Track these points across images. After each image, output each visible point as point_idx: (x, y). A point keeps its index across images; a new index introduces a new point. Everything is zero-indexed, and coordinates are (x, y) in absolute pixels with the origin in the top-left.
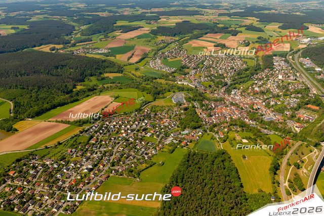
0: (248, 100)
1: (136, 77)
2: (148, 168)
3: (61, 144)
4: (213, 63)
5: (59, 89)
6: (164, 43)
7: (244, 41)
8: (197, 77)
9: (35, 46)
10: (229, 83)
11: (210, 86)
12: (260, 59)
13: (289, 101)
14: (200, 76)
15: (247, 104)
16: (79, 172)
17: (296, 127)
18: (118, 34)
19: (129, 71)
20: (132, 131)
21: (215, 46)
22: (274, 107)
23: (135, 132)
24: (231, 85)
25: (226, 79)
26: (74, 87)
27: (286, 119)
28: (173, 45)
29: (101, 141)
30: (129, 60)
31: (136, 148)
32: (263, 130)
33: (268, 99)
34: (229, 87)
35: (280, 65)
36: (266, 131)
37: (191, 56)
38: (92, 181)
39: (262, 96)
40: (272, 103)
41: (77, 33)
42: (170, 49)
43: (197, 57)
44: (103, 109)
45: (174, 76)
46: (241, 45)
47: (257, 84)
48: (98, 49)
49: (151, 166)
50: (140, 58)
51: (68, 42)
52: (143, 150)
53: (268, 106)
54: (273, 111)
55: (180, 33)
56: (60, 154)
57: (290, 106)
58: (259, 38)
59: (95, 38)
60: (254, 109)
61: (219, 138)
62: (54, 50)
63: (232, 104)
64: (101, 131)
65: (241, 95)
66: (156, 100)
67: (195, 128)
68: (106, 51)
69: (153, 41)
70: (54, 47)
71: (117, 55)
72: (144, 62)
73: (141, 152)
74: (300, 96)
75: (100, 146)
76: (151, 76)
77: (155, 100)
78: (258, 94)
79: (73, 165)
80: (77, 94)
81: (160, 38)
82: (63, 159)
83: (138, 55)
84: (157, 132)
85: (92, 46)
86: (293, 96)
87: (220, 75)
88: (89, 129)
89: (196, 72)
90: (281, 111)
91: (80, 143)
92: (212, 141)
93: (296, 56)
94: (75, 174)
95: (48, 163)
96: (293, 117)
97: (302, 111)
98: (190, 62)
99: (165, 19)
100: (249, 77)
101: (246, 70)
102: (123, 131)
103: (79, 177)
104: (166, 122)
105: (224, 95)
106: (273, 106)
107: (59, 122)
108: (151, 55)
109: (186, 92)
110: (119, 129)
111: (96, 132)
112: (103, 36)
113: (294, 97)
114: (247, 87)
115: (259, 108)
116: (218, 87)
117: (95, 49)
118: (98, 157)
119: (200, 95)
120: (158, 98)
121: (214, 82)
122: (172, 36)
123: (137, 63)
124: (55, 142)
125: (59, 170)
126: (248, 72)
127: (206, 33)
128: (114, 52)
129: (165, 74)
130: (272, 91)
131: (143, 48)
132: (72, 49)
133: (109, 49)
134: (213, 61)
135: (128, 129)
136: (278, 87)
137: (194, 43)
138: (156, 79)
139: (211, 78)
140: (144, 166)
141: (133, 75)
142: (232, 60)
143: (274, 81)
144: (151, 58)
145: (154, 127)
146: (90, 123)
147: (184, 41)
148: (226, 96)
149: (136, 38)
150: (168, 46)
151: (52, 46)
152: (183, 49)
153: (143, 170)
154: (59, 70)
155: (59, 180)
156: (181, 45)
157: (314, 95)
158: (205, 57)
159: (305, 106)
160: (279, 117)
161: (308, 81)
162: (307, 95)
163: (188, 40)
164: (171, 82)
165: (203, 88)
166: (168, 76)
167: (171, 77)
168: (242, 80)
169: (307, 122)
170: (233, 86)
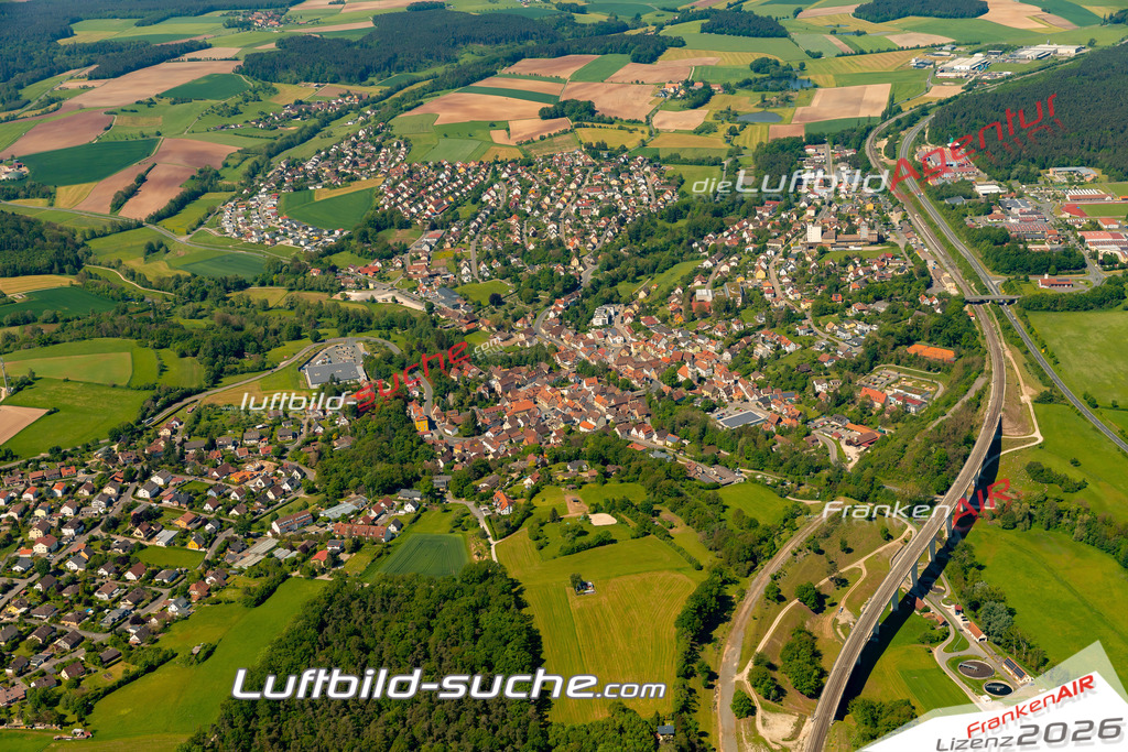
0: (661, 349)
1: (147, 284)
4: (524, 193)
6: (309, 113)
7: (686, 83)
8: (442, 262)
10: (587, 277)
11: (497, 300)
13: (833, 333)
14: (458, 260)
15: (655, 364)
17: (849, 443)
18: (73, 85)
19: (113, 258)
21: (546, 115)
22: (769, 369)
24: (596, 286)
25: (575, 262)
27: (812, 413)
28: (349, 124)
30: (118, 205)
31: (90, 604)
32: (701, 467)
33: (746, 334)
34: (586, 295)
36: (715, 470)
37: (423, 169)
39: (721, 324)
40: (761, 350)
42: (328, 142)
45: (334, 269)
46: (668, 101)
47: (709, 272)
50: (174, 193)
53: (742, 365)
54: (759, 386)
57: (834, 356)
58: (757, 67)
60: (679, 385)
63: (584, 370)
65: (635, 329)
66: (225, 380)
67: (392, 488)
69: (251, 112)
71: (61, 190)
72: (193, 212)
74: (881, 307)
76: (231, 274)
77: (216, 380)
78: (705, 315)
81: (290, 93)
83: (168, 182)
84: (206, 522)
86: (853, 311)
87: (550, 245)
89: (441, 240)
90: (794, 380)
93: (909, 137)
96: (839, 401)
97: (885, 372)
98: (415, 199)
101: (675, 214)
105: (557, 332)
106: (762, 362)
108: (233, 178)
109: (373, 336)
113: (858, 318)
114: (664, 288)
115: (701, 380)
116: (533, 300)
119: (445, 343)
120: (234, 372)
121: (517, 280)
122: (350, 82)
123: (157, 218)
127: (516, 59)
128: (45, 174)
129: (286, 260)
130: (768, 296)
131: (199, 144)
133: (21, 161)
134: (525, 187)
135: (64, 522)
136: (798, 279)
138: (242, 285)
139: (507, 263)
141: (132, 274)
142: (616, 173)
143: (785, 256)
144: (230, 189)
147: (403, 99)
148: (567, 340)
149: (166, 101)
150: (327, 129)
152: (390, 136)
156: (385, 120)
157: (944, 297)
158: (495, 166)
159: (901, 349)
160: (785, 408)
161: (933, 245)
162: (914, 303)
163: (423, 93)
164: (313, 297)
165: (462, 311)
166: (299, 269)
167: (315, 273)
168: (648, 261)
169: (899, 416)
170: (605, 291)
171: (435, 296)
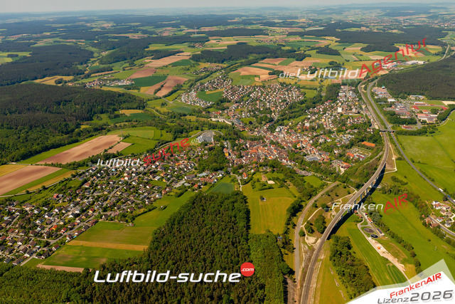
1: (161, 114)
2: (146, 212)
3: (47, 189)
4: (261, 94)
5: (56, 129)
6: (207, 71)
7: (310, 67)
8: (237, 112)
9: (36, 79)
10: (276, 119)
11: (251, 123)
12: (324, 89)
13: (341, 137)
14: (242, 112)
15: (291, 142)
16: (63, 218)
17: (342, 167)
18: (147, 61)
19: (153, 106)
20: (137, 174)
21: (270, 74)
22: (323, 146)
23: (141, 175)
24: (278, 120)
25: (273, 114)
26: (78, 126)
27: (333, 158)
29: (97, 185)
30: (155, 93)
31: (137, 193)
32: (300, 171)
33: (316, 136)
34: (275, 123)
35: (346, 96)
36: (303, 172)
37: (235, 87)
38: (76, 227)
39: (311, 133)
40: (321, 141)
41: (95, 61)
43: (244, 87)
44: (106, 151)
45: (209, 112)
46: (304, 72)
47: (309, 118)
48: (119, 80)
49: (150, 210)
50: (170, 90)
51: (81, 73)
52: (145, 194)
53: (315, 144)
54: (319, 150)
55: (230, 59)
56: (44, 199)
57: (341, 143)
58: (331, 63)
59: (117, 67)
60: (297, 148)
61: (241, 180)
62: (60, 83)
63: (272, 143)
64: (99, 175)
65: (287, 133)
66: (177, 139)
67: (216, 170)
68: (128, 83)
69: (192, 70)
70: (62, 79)
71: (142, 88)
72: (174, 95)
73: (142, 197)
74: (356, 131)
75: (94, 191)
76: (182, 112)
77: (175, 139)
78: (307, 130)
79: (56, 210)
80: (79, 134)
81: (203, 65)
82: (46, 204)
83: (168, 87)
84: (168, 175)
85: (112, 76)
87: (267, 109)
88: (84, 173)
89: (238, 106)
90: (329, 149)
91: (70, 188)
92: (232, 183)
93: (371, 84)
94: (57, 220)
95: (28, 209)
96: (341, 155)
97: (355, 149)
99: (215, 41)
100: (303, 112)
101: (302, 102)
102: (125, 175)
103: (62, 223)
104: (182, 163)
105: (266, 132)
106: (321, 144)
107: (49, 165)
109: (217, 130)
110: (122, 172)
111: (92, 176)
112: (127, 65)
113: (349, 133)
114: (297, 122)
115: (303, 147)
116: (260, 124)
117: (114, 80)
118: (89, 202)
119: (236, 133)
120: (179, 137)
121: (257, 118)
122: (219, 63)
123: (165, 96)
124: (40, 187)
125: (38, 216)
126: (304, 105)
127: (264, 58)
128: (138, 84)
129: (197, 109)
130: (325, 126)
132: (84, 81)
133: (133, 80)
135: (132, 172)
136: (334, 121)
137: (244, 70)
138: (185, 115)
139: (255, 113)
140: (142, 210)
141: (157, 111)
142: (287, 90)
143: (331, 115)
145: (165, 169)
146: (87, 166)
147: (232, 68)
148: (268, 135)
149: (170, 66)
150: (212, 75)
151: (59, 77)
152: (228, 78)
153: (140, 215)
154: (61, 107)
155: (38, 226)
156: (227, 73)
157: (374, 129)
158: (254, 87)
159: (360, 143)
160: (325, 157)
161: (374, 115)
162: (365, 130)
163: (238, 67)
164: (203, 119)
165: (241, 125)
166: (200, 112)
167: (204, 113)
168: (293, 115)
169: (357, 161)
170: (280, 122)
171: (235, 121)
